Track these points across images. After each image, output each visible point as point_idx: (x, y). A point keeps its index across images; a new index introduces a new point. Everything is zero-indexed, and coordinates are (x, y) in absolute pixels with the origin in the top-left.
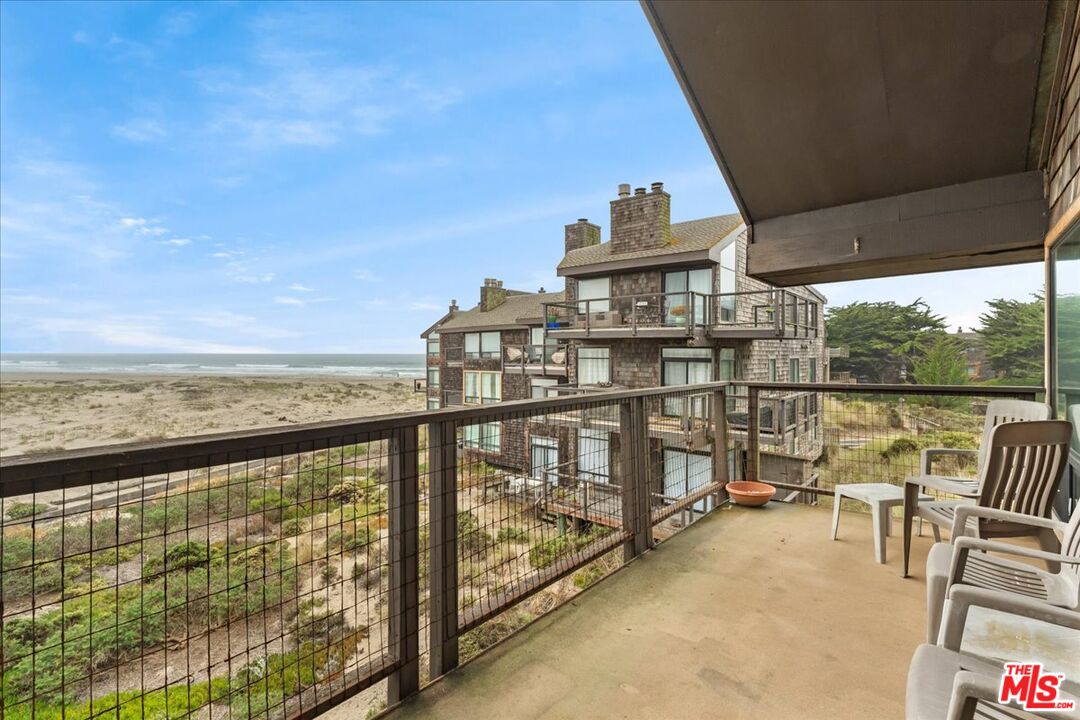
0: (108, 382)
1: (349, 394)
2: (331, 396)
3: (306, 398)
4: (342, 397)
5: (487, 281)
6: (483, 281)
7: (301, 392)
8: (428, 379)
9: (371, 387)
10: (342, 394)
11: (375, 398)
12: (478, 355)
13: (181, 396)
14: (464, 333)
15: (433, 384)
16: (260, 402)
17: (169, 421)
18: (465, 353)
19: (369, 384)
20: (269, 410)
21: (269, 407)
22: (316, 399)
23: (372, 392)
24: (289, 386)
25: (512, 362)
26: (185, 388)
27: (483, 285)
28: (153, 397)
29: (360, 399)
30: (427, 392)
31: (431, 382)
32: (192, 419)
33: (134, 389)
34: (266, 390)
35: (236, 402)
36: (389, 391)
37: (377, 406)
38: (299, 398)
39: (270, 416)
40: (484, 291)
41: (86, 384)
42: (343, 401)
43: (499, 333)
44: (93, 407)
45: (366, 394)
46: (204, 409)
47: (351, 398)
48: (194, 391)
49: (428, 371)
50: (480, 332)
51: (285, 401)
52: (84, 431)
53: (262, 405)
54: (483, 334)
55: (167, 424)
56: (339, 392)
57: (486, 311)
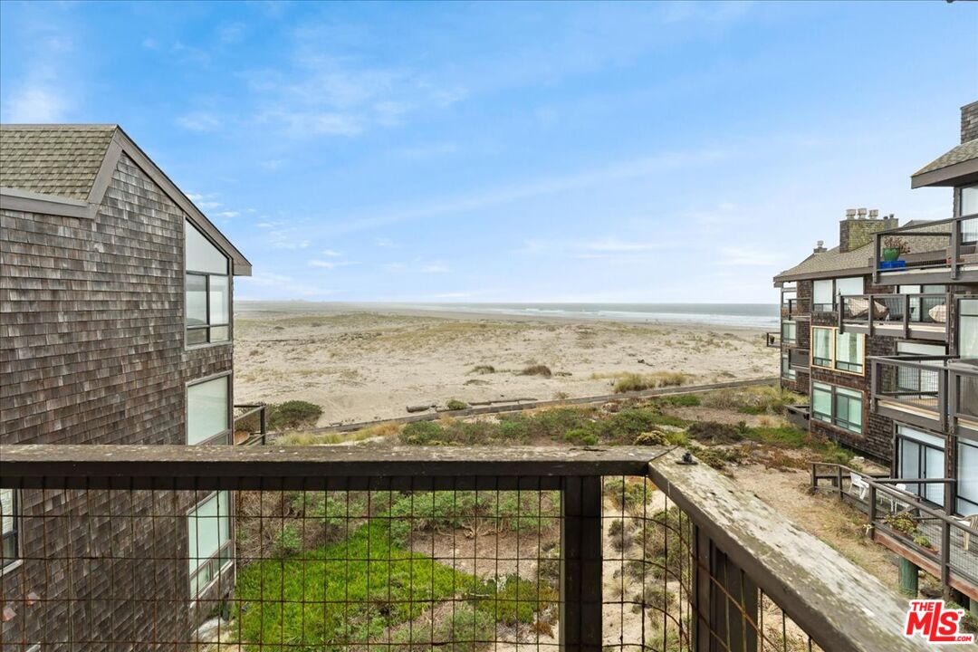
0: (543, 323)
1: (710, 343)
2: (692, 344)
3: (669, 344)
4: (703, 346)
5: (851, 215)
6: (846, 213)
7: (667, 338)
8: (782, 333)
9: (736, 338)
10: (703, 343)
11: (736, 349)
12: (831, 307)
13: (577, 336)
14: (812, 280)
15: (789, 339)
16: (629, 345)
17: (561, 354)
18: (813, 305)
19: (735, 333)
20: (633, 352)
21: (634, 350)
22: (677, 345)
23: (735, 343)
24: (657, 332)
25: (855, 317)
26: (583, 330)
27: (846, 218)
28: (561, 336)
29: (721, 349)
30: (781, 347)
31: (785, 336)
32: (576, 355)
33: (552, 329)
34: (638, 334)
35: (612, 343)
36: (754, 343)
37: (738, 357)
38: (663, 344)
39: (632, 358)
40: (845, 226)
41: (531, 324)
42: (703, 349)
43: (862, 279)
44: (525, 340)
45: (727, 345)
46: (587, 347)
47: (711, 347)
48: (586, 333)
49: (782, 325)
50: (834, 279)
51: (650, 345)
52: (512, 357)
53: (630, 347)
54: (837, 280)
55: (558, 357)
56: (701, 340)
57: (847, 251)
